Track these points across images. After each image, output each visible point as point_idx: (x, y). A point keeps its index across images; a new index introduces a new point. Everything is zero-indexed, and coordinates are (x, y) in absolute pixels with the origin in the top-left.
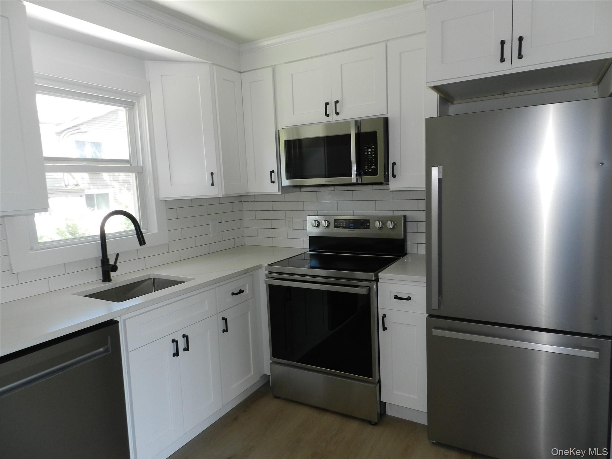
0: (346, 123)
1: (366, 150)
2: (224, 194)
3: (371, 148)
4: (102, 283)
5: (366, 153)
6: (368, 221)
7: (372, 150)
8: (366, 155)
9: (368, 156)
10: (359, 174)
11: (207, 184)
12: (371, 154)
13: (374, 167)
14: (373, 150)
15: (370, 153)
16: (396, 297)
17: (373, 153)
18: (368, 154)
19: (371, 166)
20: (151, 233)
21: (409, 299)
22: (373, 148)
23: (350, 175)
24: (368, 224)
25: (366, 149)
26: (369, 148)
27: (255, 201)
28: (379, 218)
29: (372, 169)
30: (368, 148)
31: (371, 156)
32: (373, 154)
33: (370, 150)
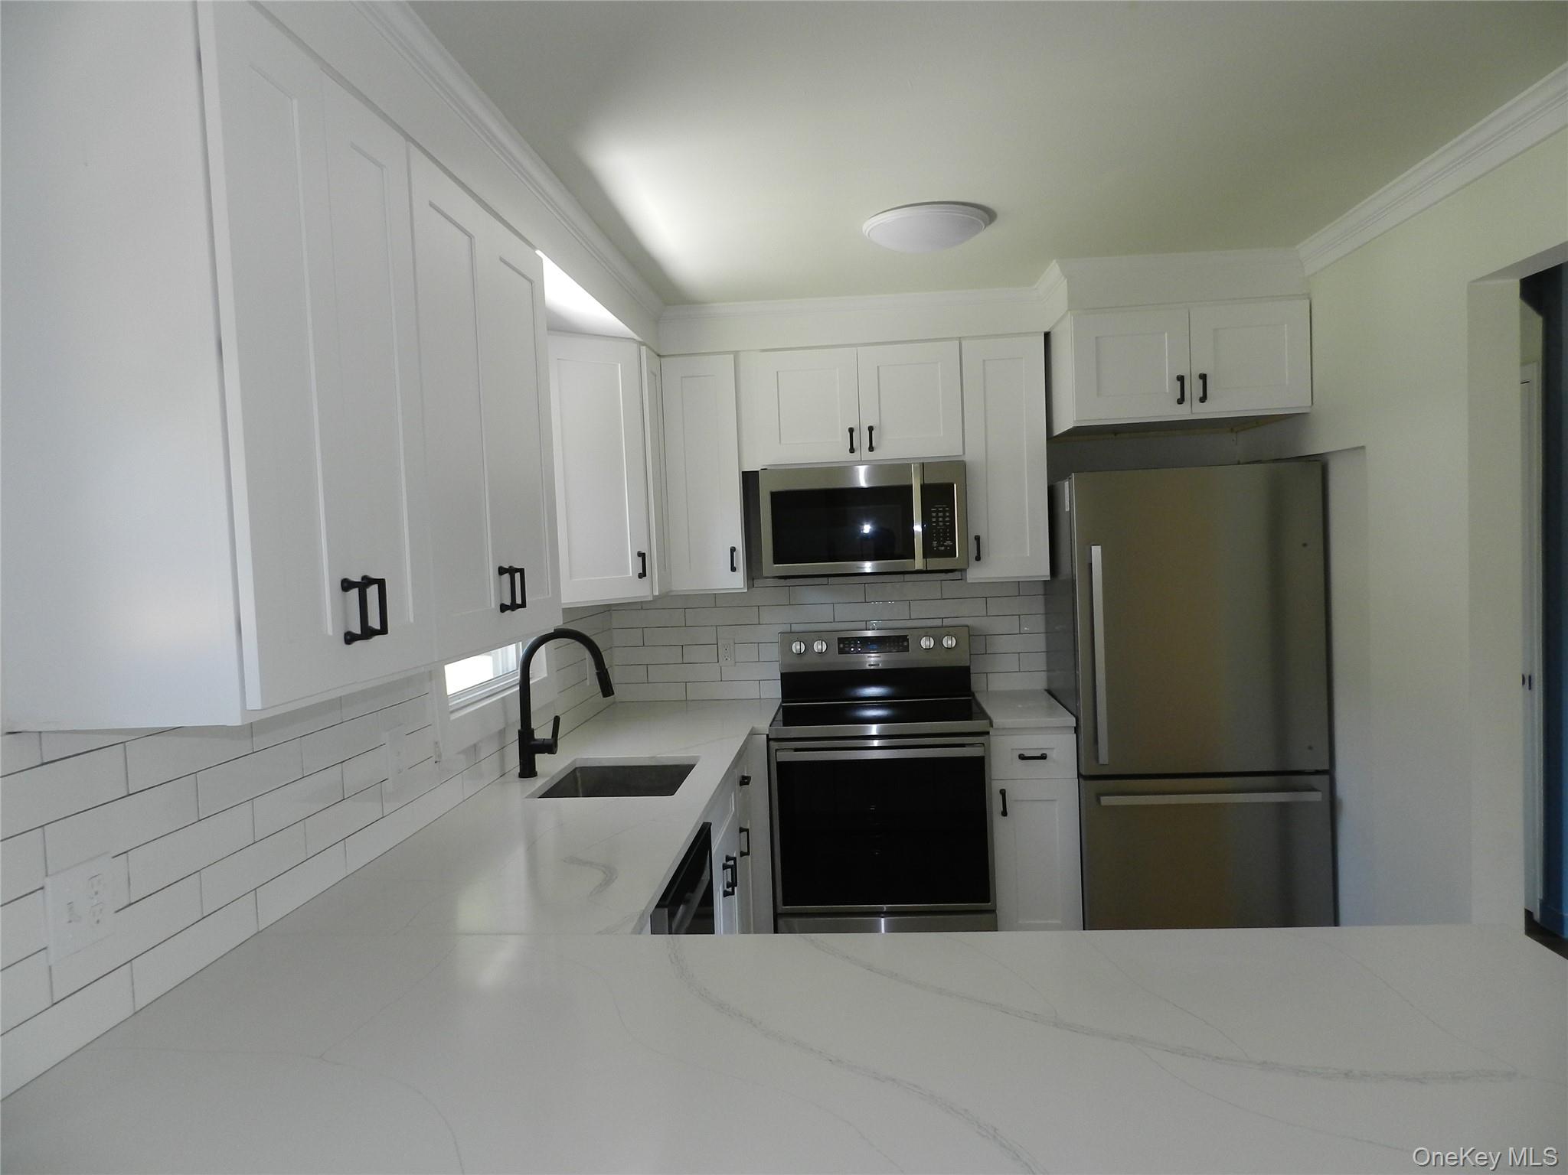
0: (903, 467)
1: (934, 514)
2: (657, 594)
3: (944, 511)
4: (518, 779)
5: (934, 520)
6: (905, 638)
7: (944, 514)
8: (934, 522)
9: (938, 525)
10: (925, 556)
11: (631, 575)
12: (944, 522)
13: (948, 542)
14: (947, 514)
15: (941, 519)
16: (1022, 757)
17: (947, 519)
18: (937, 522)
19: (944, 541)
20: (536, 680)
21: (1043, 757)
22: (947, 511)
23: (913, 557)
24: (906, 644)
25: (934, 512)
26: (940, 512)
27: (642, 609)
28: (927, 631)
29: (947, 546)
30: (938, 512)
31: (944, 525)
32: (947, 521)
33: (940, 514)
